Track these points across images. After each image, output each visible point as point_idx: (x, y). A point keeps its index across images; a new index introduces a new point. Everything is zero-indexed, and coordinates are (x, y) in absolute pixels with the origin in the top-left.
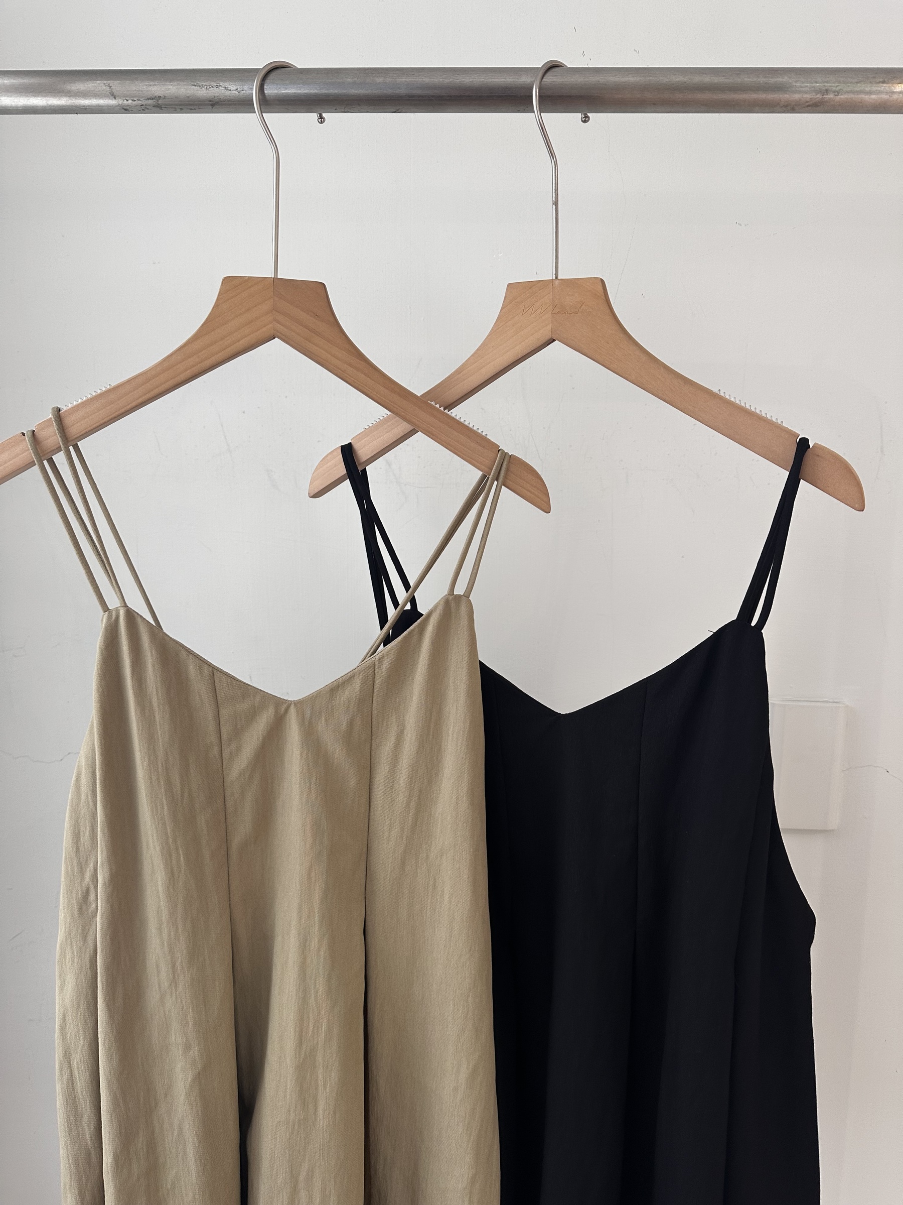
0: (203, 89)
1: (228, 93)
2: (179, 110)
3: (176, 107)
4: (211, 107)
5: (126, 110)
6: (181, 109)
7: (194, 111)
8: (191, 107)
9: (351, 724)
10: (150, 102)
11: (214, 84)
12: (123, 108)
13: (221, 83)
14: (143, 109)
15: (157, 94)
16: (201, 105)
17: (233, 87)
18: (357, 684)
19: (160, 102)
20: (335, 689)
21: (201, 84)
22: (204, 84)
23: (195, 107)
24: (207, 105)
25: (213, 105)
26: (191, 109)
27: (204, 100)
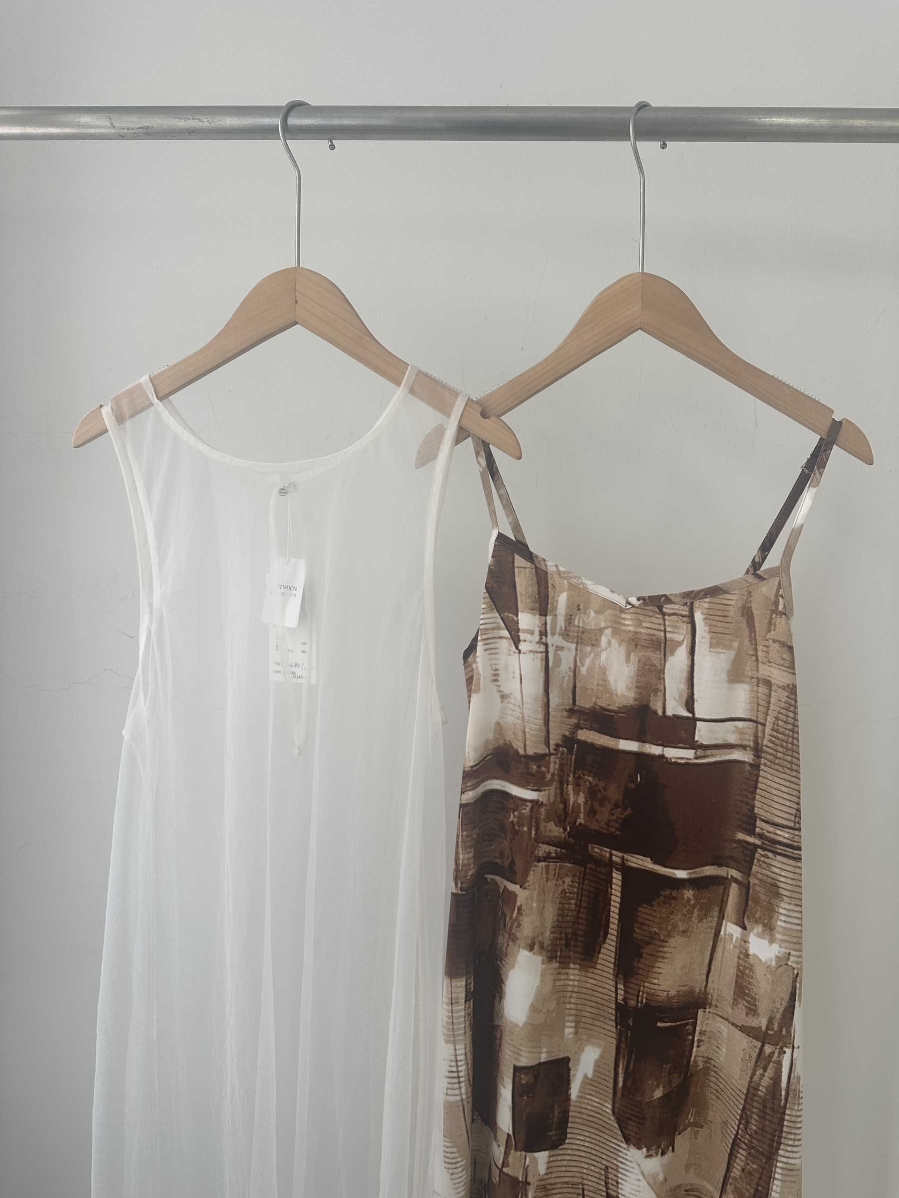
0: (182, 120)
1: (201, 124)
3: (161, 135)
4: (188, 135)
5: (122, 136)
6: (165, 136)
7: (175, 138)
8: (172, 135)
10: (141, 131)
11: (190, 117)
12: (120, 135)
13: (196, 116)
14: (135, 137)
15: (147, 124)
16: (180, 133)
17: (205, 120)
19: (149, 131)
21: (180, 117)
22: (183, 117)
23: (176, 135)
24: (184, 133)
26: (173, 136)
27: (183, 129)
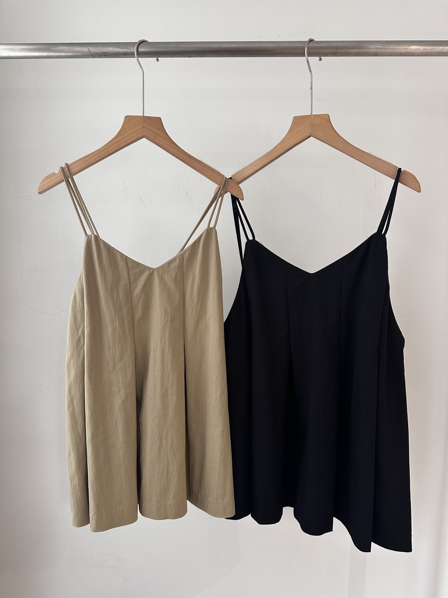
0: (122, 49)
1: (130, 51)
2: (113, 57)
3: (112, 56)
5: (94, 57)
9: (176, 276)
10: (103, 54)
11: (125, 47)
13: (128, 47)
14: (100, 56)
15: (105, 51)
16: (120, 55)
18: (177, 261)
19: (106, 54)
20: (170, 263)
21: (121, 47)
23: (119, 56)
24: (123, 55)
25: (125, 55)
26: (117, 56)
27: (122, 53)
